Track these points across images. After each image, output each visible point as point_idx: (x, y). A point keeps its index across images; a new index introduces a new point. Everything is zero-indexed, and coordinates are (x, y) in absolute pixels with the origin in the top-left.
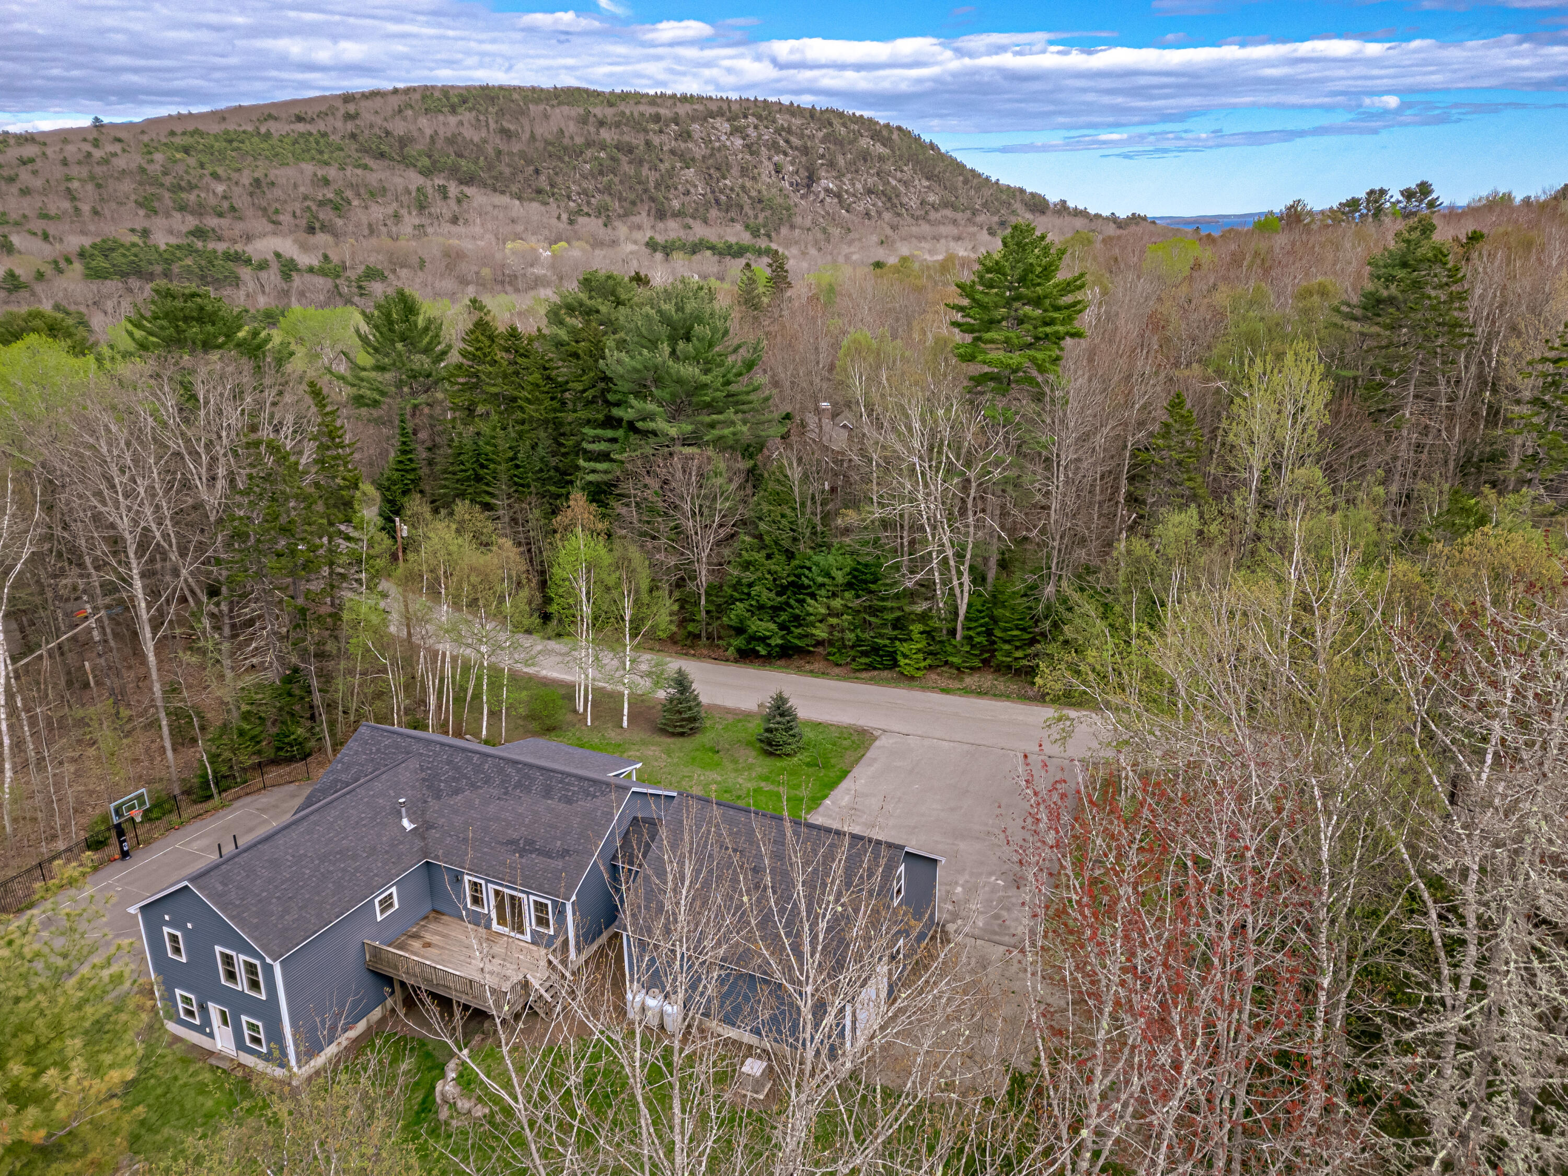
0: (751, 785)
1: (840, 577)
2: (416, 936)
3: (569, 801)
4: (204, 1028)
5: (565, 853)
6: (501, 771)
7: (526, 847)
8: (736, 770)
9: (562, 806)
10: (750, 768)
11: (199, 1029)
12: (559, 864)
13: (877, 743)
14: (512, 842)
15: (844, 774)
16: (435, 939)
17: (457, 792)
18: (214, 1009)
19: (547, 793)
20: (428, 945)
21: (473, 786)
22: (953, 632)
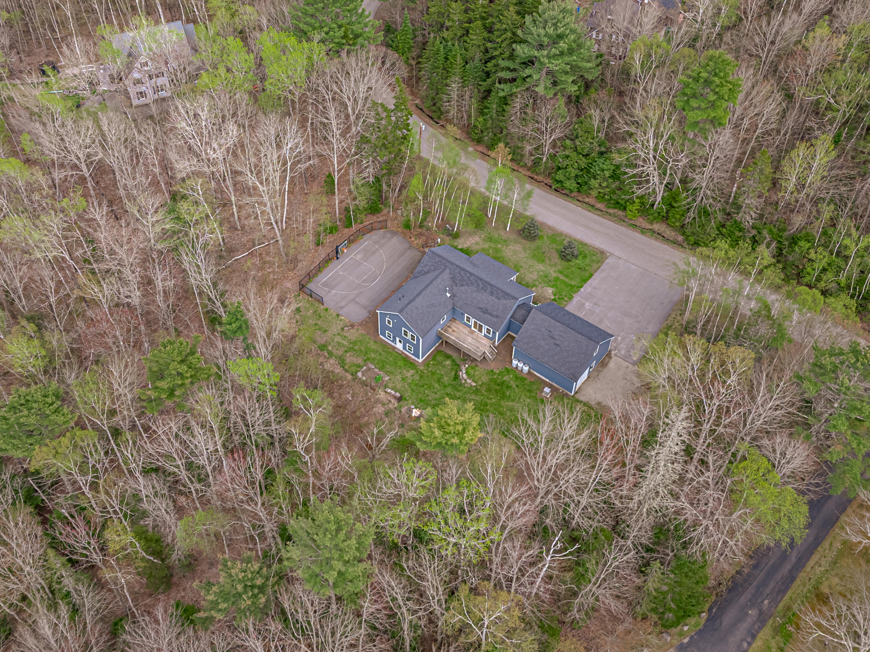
0: (554, 275)
1: (607, 174)
2: (449, 327)
3: (499, 299)
4: (394, 340)
5: (497, 317)
6: (477, 282)
7: (485, 311)
8: (550, 265)
9: (496, 300)
10: (555, 265)
11: (392, 341)
12: (495, 320)
13: (607, 261)
14: (480, 308)
15: (591, 275)
16: (455, 329)
17: (462, 285)
18: (398, 339)
19: (492, 294)
20: (454, 331)
21: (467, 284)
22: (653, 205)
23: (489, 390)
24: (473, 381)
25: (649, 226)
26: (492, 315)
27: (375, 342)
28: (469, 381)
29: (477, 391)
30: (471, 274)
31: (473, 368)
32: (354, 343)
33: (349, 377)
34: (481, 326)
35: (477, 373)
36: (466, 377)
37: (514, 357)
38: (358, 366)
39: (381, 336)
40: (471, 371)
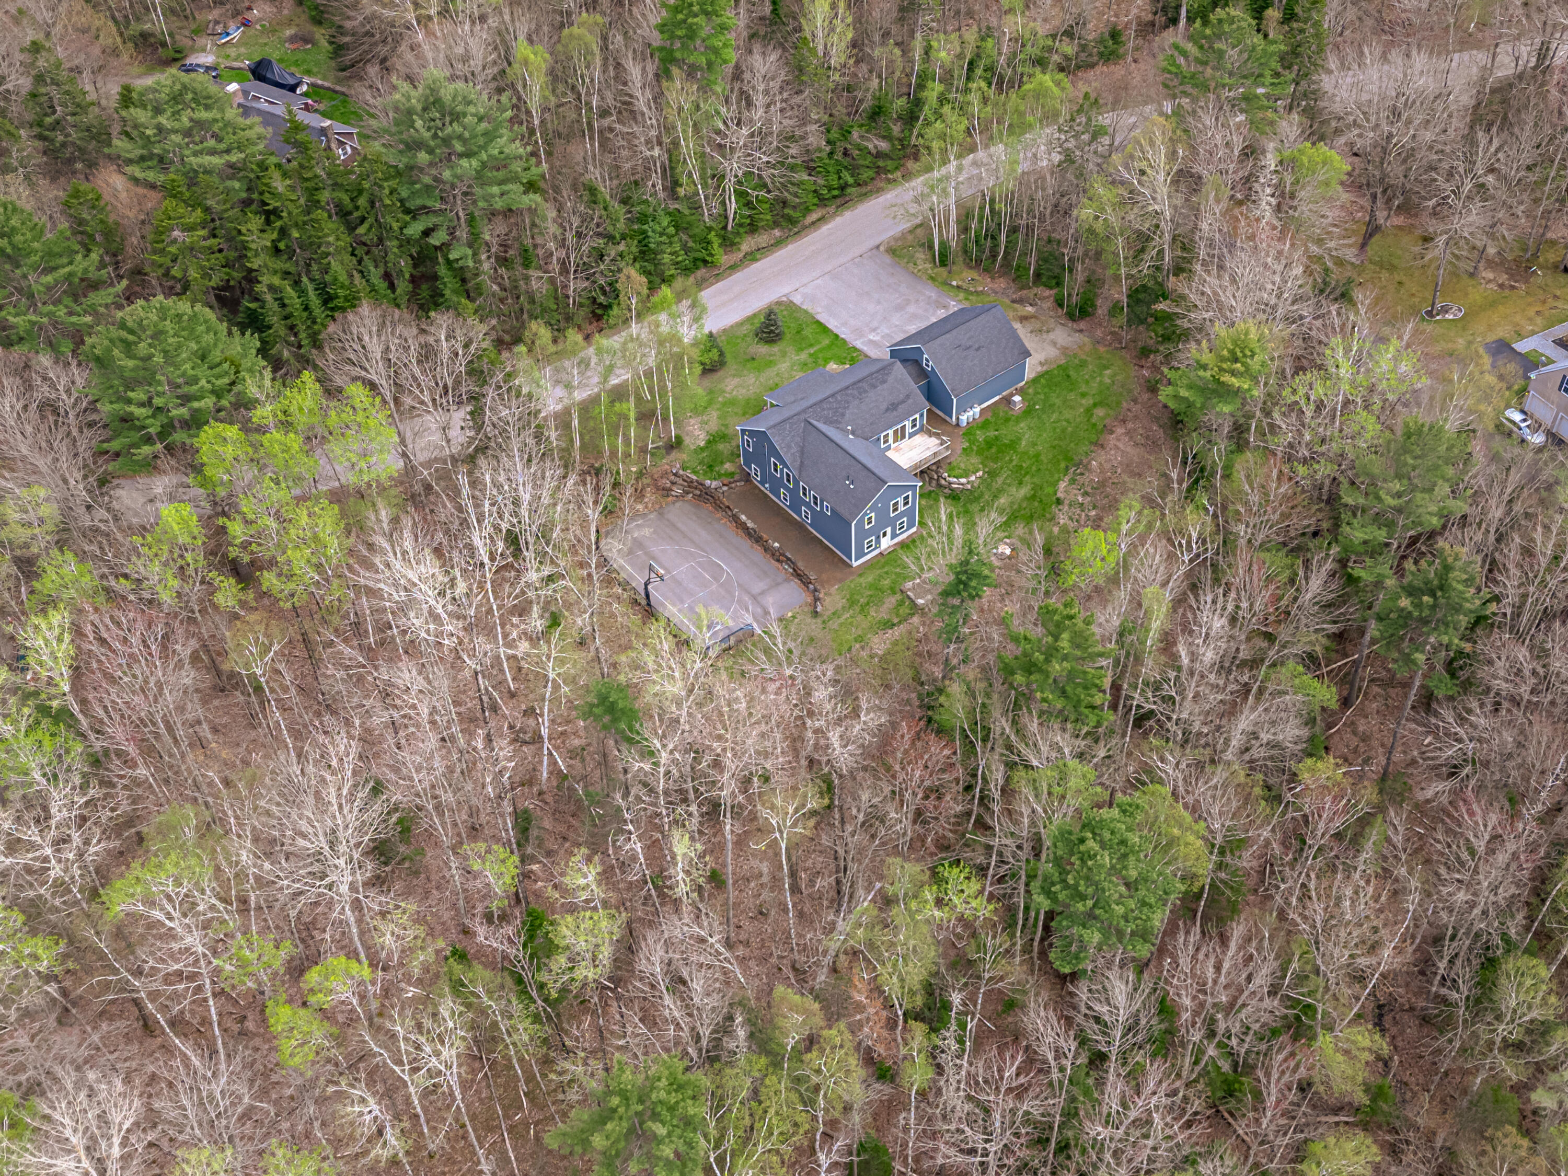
3: (884, 382)
4: (877, 544)
5: (908, 397)
6: (847, 395)
7: (893, 407)
8: (783, 357)
9: (885, 385)
11: (875, 548)
12: (911, 401)
13: (794, 302)
14: (887, 410)
15: (817, 321)
17: (843, 415)
18: (881, 534)
19: (874, 386)
21: (844, 408)
23: (995, 459)
24: (974, 473)
25: (741, 255)
26: (903, 402)
27: (860, 575)
28: (973, 478)
29: (992, 474)
30: (833, 395)
31: (953, 469)
32: (852, 603)
33: (916, 620)
34: (903, 428)
35: (962, 466)
36: (963, 480)
37: (958, 414)
38: (901, 603)
39: (855, 564)
40: (957, 472)
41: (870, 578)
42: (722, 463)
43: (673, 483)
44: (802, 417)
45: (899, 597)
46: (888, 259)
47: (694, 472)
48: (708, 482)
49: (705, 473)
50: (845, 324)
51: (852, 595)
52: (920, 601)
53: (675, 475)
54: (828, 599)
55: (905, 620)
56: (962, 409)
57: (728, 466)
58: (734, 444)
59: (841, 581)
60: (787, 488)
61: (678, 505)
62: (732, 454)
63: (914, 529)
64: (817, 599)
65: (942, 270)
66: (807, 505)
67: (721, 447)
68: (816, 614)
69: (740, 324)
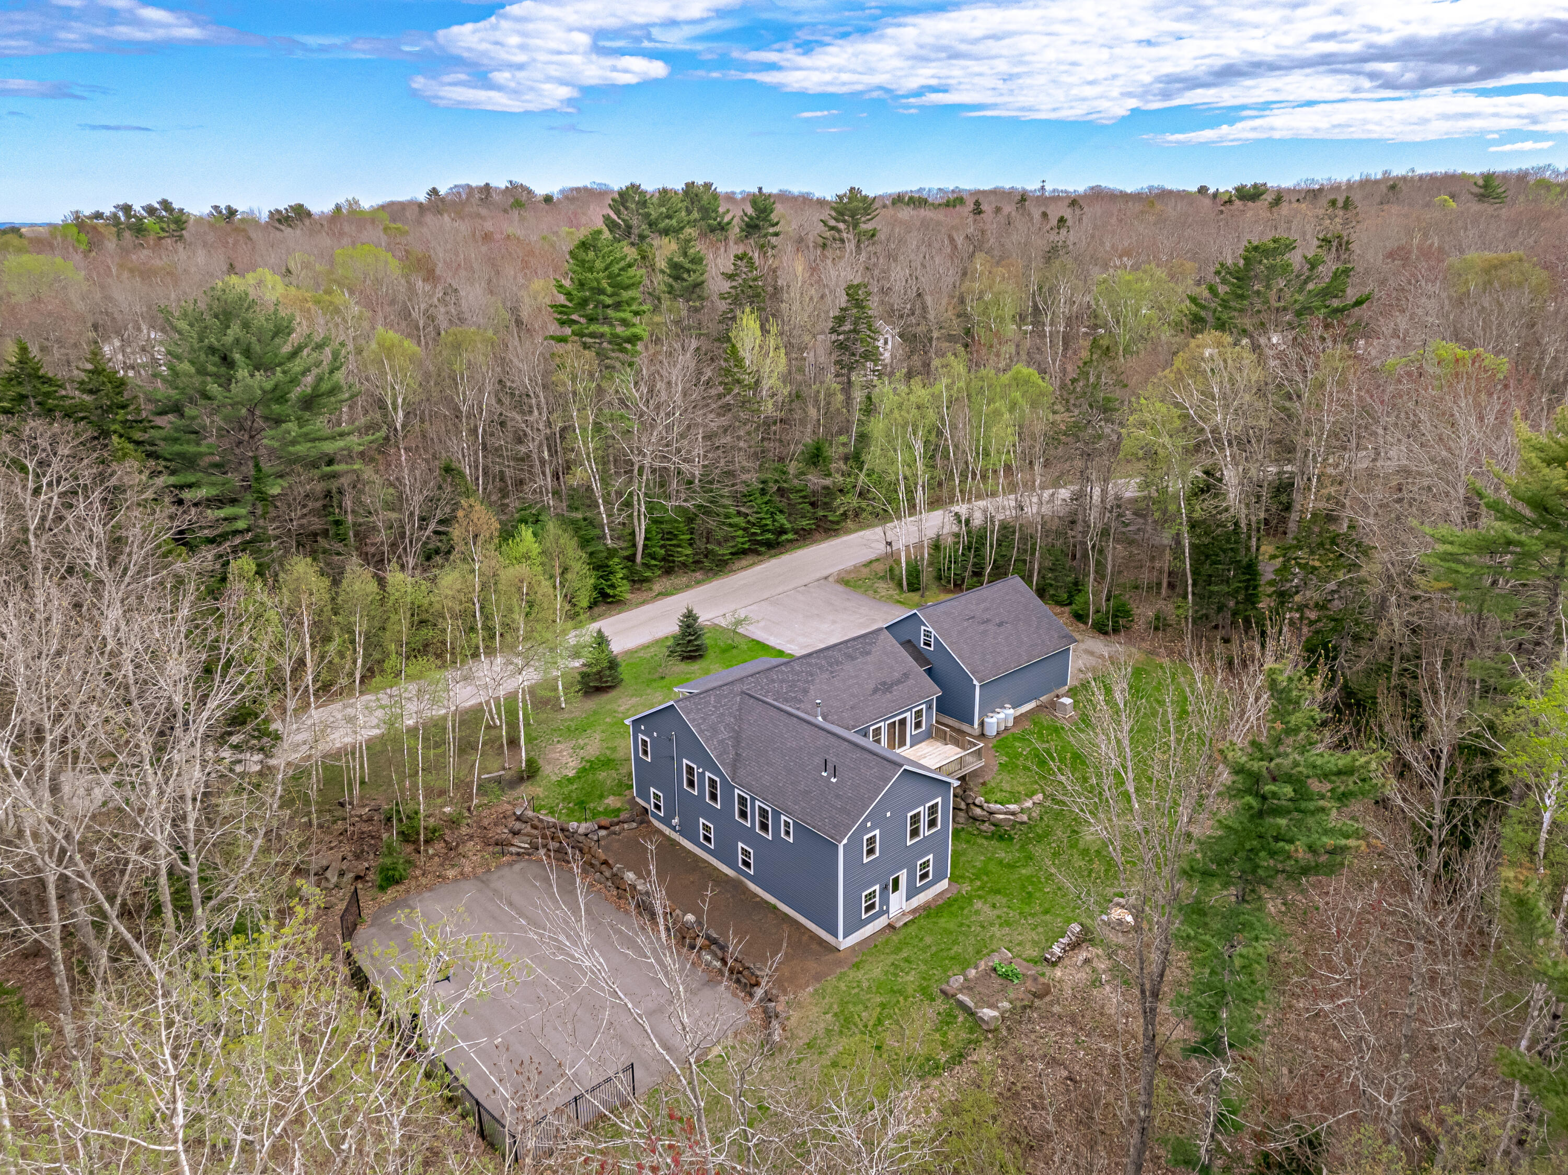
3: (867, 653)
6: (809, 664)
7: (885, 687)
9: (868, 658)
11: (879, 913)
12: (912, 681)
17: (805, 691)
19: (851, 657)
21: (808, 682)
24: (1030, 795)
25: (653, 594)
26: (899, 682)
27: (857, 966)
28: (1028, 804)
30: (787, 663)
31: (990, 792)
32: (846, 1022)
33: (984, 1055)
34: (903, 722)
35: (1006, 786)
36: (1013, 807)
37: (983, 714)
38: (947, 1019)
39: (845, 943)
40: (998, 796)
41: (876, 970)
42: (601, 797)
43: (515, 833)
44: (737, 688)
45: (941, 1005)
46: (840, 588)
47: (552, 812)
48: (573, 825)
49: (571, 812)
50: (791, 641)
51: (843, 1004)
52: (988, 1013)
53: (518, 819)
54: (795, 1016)
55: (959, 1057)
56: (989, 707)
57: (612, 801)
58: (624, 771)
59: (818, 978)
60: (710, 814)
61: (517, 867)
62: (620, 784)
63: (944, 884)
64: (769, 1017)
65: (915, 596)
66: (748, 836)
67: (602, 775)
68: (771, 1049)
69: (645, 647)
